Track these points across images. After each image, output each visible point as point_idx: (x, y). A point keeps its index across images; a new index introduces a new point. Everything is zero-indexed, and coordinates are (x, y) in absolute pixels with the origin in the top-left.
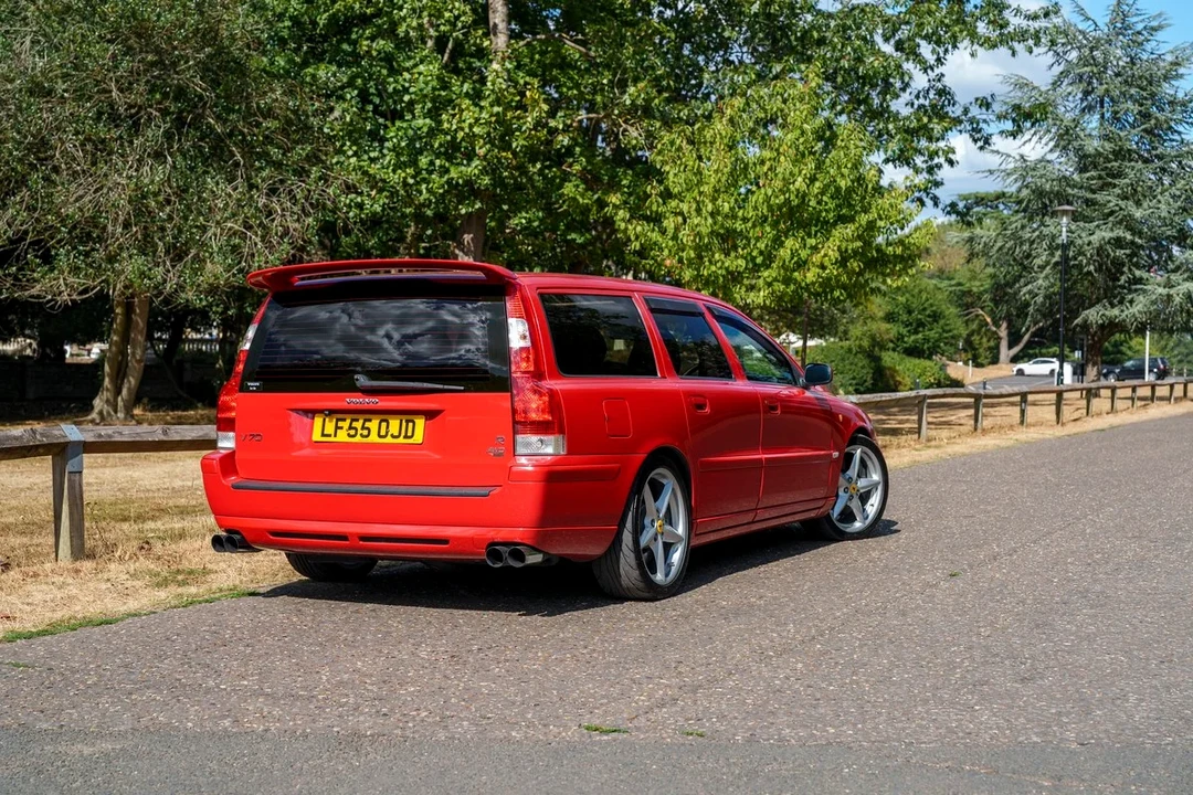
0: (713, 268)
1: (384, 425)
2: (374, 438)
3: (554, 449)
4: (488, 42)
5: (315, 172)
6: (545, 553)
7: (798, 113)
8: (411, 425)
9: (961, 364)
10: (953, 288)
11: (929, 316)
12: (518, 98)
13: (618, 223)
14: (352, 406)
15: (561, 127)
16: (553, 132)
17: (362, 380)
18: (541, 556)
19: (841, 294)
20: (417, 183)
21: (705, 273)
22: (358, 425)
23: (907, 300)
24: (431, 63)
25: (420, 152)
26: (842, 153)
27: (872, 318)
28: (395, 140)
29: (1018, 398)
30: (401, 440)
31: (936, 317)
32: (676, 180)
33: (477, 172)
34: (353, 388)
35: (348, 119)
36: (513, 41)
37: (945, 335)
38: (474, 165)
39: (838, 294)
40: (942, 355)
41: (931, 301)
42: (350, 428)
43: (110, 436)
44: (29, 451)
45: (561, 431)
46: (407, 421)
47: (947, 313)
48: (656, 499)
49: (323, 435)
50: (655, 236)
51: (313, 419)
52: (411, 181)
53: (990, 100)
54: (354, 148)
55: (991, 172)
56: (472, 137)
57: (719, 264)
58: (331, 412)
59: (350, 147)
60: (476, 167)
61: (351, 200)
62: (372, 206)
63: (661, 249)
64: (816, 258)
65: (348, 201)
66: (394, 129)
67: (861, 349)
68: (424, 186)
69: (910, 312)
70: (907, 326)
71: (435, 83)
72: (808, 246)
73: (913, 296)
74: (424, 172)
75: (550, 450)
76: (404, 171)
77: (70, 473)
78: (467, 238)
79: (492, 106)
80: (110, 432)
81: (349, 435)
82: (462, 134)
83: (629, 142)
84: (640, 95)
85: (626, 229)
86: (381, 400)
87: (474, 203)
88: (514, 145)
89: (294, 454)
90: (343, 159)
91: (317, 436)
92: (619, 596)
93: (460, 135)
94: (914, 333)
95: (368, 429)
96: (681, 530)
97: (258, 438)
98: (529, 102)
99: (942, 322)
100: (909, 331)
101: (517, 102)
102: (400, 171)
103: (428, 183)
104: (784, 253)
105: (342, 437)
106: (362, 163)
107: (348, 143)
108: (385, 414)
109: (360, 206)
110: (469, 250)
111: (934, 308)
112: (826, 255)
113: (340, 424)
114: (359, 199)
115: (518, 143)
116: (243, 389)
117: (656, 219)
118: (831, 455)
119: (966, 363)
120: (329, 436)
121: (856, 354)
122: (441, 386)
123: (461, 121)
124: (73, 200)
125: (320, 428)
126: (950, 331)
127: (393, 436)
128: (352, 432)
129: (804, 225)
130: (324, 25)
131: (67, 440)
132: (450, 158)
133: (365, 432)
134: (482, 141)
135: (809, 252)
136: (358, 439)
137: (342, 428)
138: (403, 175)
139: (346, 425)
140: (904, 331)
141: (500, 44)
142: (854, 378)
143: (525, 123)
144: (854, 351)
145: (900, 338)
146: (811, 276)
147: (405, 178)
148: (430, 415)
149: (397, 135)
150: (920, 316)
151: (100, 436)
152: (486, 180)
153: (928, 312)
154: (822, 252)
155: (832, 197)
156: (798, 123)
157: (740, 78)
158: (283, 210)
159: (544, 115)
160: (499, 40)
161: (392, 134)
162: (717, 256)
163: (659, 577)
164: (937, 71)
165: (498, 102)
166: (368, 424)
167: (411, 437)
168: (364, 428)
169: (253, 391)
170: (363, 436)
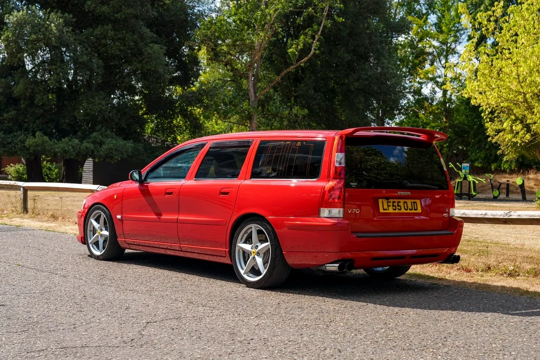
1: (405, 204)
2: (403, 211)
8: (415, 204)
22: (396, 204)
30: (413, 211)
42: (393, 206)
46: (414, 202)
81: (394, 210)
91: (381, 210)
95: (400, 206)
105: (391, 210)
108: (405, 199)
113: (389, 204)
116: (350, 186)
120: (386, 210)
125: (385, 207)
127: (410, 209)
128: (394, 208)
133: (399, 208)
136: (397, 211)
137: (390, 206)
139: (391, 204)
166: (399, 204)
167: (417, 210)
168: (398, 206)
169: (354, 188)
170: (399, 209)
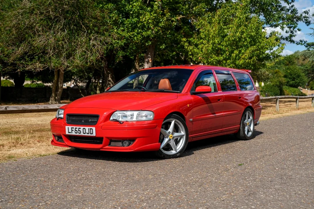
0: (212, 59)
5: (107, 34)
7: (239, 13)
9: (307, 89)
10: (305, 69)
11: (297, 76)
12: (162, 12)
13: (185, 47)
15: (175, 20)
16: (173, 21)
20: (134, 37)
21: (210, 61)
23: (291, 72)
25: (135, 28)
26: (252, 25)
27: (280, 76)
28: (127, 25)
29: (311, 99)
31: (299, 76)
32: (203, 34)
35: (114, 19)
37: (301, 81)
40: (301, 87)
41: (297, 72)
47: (302, 75)
50: (196, 50)
52: (132, 36)
53: (308, 12)
54: (116, 27)
55: (311, 34)
56: (148, 23)
57: (214, 58)
60: (150, 32)
61: (116, 42)
62: (121, 43)
63: (198, 54)
64: (243, 57)
65: (115, 42)
66: (126, 21)
67: (277, 85)
68: (136, 37)
69: (291, 75)
70: (290, 79)
71: (138, 8)
73: (292, 71)
74: (136, 34)
76: (130, 33)
79: (153, 14)
82: (146, 22)
83: (194, 23)
85: (187, 48)
88: (160, 25)
90: (113, 30)
94: (292, 81)
98: (166, 13)
99: (300, 78)
100: (291, 80)
101: (162, 13)
102: (128, 33)
104: (234, 55)
106: (118, 31)
107: (114, 26)
111: (298, 74)
114: (118, 41)
115: (162, 25)
117: (196, 46)
119: (308, 89)
121: (275, 87)
123: (146, 18)
124: (39, 42)
126: (303, 80)
132: (143, 29)
134: (151, 24)
135: (242, 54)
140: (289, 80)
142: (275, 93)
143: (164, 19)
144: (275, 86)
145: (288, 82)
146: (242, 62)
147: (130, 35)
149: (128, 23)
150: (294, 76)
152: (153, 35)
153: (297, 75)
154: (245, 55)
155: (250, 38)
156: (239, 16)
158: (98, 45)
159: (169, 16)
161: (126, 23)
162: (213, 56)
164: (292, 4)
165: (156, 13)
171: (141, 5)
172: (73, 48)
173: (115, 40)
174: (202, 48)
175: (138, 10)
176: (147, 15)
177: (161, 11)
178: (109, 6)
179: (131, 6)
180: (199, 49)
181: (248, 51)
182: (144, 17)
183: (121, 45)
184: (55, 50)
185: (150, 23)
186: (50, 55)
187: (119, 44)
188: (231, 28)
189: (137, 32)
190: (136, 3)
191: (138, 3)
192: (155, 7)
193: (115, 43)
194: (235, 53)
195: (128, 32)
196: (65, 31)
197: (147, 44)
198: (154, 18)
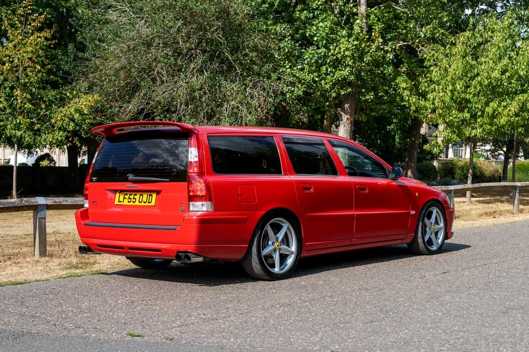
0: (451, 118)
1: (141, 197)
2: (137, 203)
3: (207, 208)
4: (356, 10)
5: (274, 76)
6: (204, 257)
7: (498, 37)
8: (151, 197)
12: (367, 36)
13: (404, 97)
14: (128, 188)
15: (390, 50)
16: (387, 52)
17: (131, 177)
18: (202, 258)
19: (522, 130)
20: (321, 80)
21: (447, 121)
22: (132, 197)
24: (326, 21)
25: (322, 65)
26: (521, 57)
28: (308, 60)
30: (147, 204)
32: (436, 75)
33: (348, 74)
34: (127, 180)
35: (287, 50)
36: (368, 9)
38: (346, 70)
39: (521, 129)
42: (129, 198)
43: (61, 202)
44: (19, 209)
45: (210, 200)
46: (150, 195)
48: (276, 234)
49: (119, 202)
50: (423, 103)
51: (116, 194)
52: (317, 79)
54: (290, 64)
56: (344, 57)
57: (454, 116)
58: (121, 191)
59: (288, 64)
61: (289, 90)
62: (298, 92)
63: (427, 110)
64: (506, 112)
65: (287, 90)
66: (308, 54)
68: (323, 81)
71: (327, 31)
72: (502, 106)
74: (323, 75)
75: (205, 209)
76: (313, 74)
77: (39, 218)
78: (347, 106)
79: (353, 41)
80: (61, 200)
81: (129, 202)
82: (340, 55)
83: (422, 56)
84: (427, 32)
85: (409, 100)
86: (139, 186)
87: (347, 89)
88: (365, 60)
89: (109, 210)
90: (284, 70)
91: (116, 202)
92: (255, 278)
93: (339, 56)
95: (135, 199)
96: (294, 248)
97: (95, 203)
98: (374, 38)
102: (311, 74)
103: (325, 80)
104: (489, 110)
105: (126, 202)
106: (293, 71)
107: (287, 62)
108: (142, 192)
109: (292, 92)
110: (347, 112)
112: (510, 110)
113: (125, 196)
114: (293, 89)
115: (367, 58)
116: (91, 181)
117: (423, 95)
118: (409, 213)
120: (121, 202)
122: (160, 179)
125: (119, 198)
127: (144, 202)
128: (130, 200)
129: (500, 95)
130: (277, 5)
131: (38, 204)
132: (335, 67)
133: (134, 200)
134: (349, 58)
135: (503, 108)
136: (131, 203)
137: (126, 198)
138: (312, 76)
139: (127, 197)
141: (362, 10)
143: (372, 49)
146: (503, 121)
147: (313, 78)
148: (158, 192)
149: (309, 57)
151: (56, 202)
152: (352, 78)
155: (516, 80)
157: (488, 20)
158: (259, 95)
159: (380, 44)
160: (361, 8)
161: (307, 56)
162: (453, 112)
163: (277, 270)
165: (357, 39)
166: (135, 197)
167: (150, 203)
168: (134, 198)
169: (94, 182)
170: (133, 202)
171: (332, 26)
172: (217, 101)
173: (288, 88)
174: (434, 99)
175: (327, 34)
176: (343, 43)
177: (365, 35)
178: (278, 28)
179: (315, 28)
180: (429, 100)
181: (515, 103)
182: (337, 46)
183: (299, 96)
184: (188, 106)
185: (346, 56)
186: (179, 114)
187: (295, 93)
188: (484, 64)
189: (325, 72)
190: (323, 23)
191: (326, 23)
192: (357, 29)
193: (288, 92)
194: (491, 106)
195: (309, 72)
196: (204, 73)
197: (343, 93)
198: (354, 47)
